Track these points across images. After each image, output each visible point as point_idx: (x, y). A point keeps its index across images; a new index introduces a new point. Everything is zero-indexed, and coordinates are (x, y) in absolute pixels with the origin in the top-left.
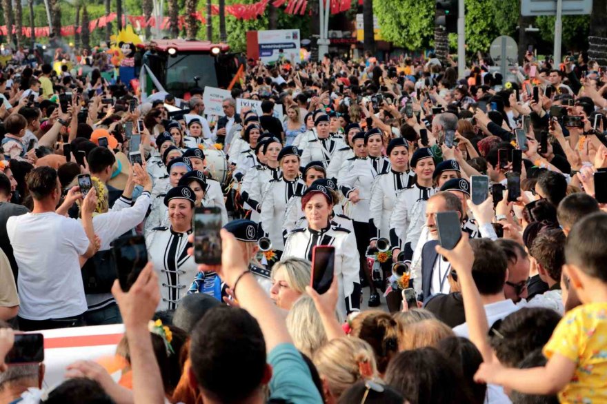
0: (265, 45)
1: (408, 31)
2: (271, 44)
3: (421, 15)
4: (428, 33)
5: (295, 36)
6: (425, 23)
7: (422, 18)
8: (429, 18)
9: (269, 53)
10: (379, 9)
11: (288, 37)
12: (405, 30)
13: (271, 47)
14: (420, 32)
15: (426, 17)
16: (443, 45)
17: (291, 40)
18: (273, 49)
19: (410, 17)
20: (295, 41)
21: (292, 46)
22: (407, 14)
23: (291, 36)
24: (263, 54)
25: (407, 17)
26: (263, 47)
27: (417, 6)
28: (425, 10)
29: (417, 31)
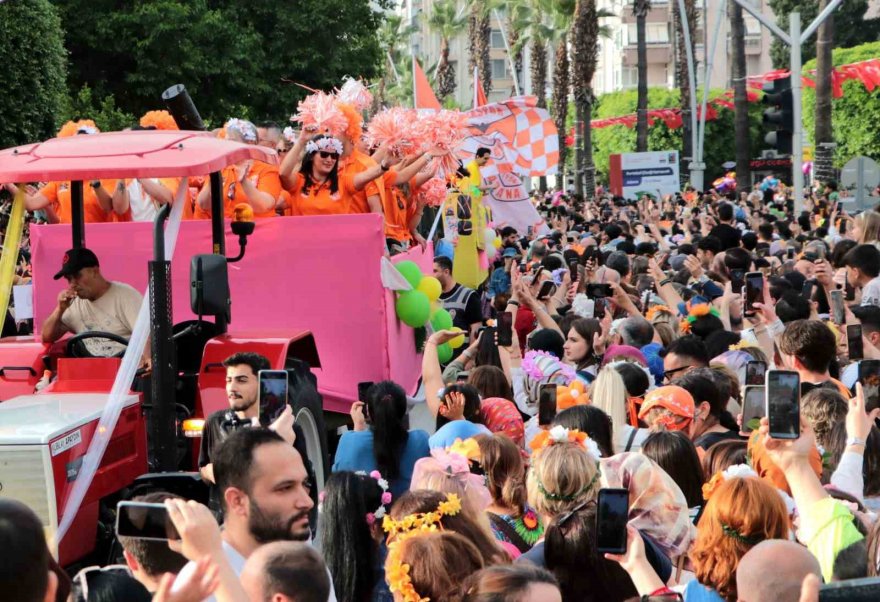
0: (630, 171)
1: (846, 149)
2: (639, 170)
3: (863, 128)
4: (873, 151)
5: (672, 159)
6: (868, 138)
7: (864, 132)
8: (874, 132)
9: (637, 182)
10: (808, 121)
11: (662, 161)
12: (842, 148)
13: (639, 173)
14: (862, 149)
15: (870, 130)
16: (825, 168)
17: (666, 164)
18: (641, 176)
19: (848, 131)
20: (671, 166)
21: (668, 171)
22: (844, 127)
23: (667, 158)
24: (629, 182)
25: (845, 131)
26: (628, 173)
27: (857, 116)
28: (868, 122)
29: (858, 148)
